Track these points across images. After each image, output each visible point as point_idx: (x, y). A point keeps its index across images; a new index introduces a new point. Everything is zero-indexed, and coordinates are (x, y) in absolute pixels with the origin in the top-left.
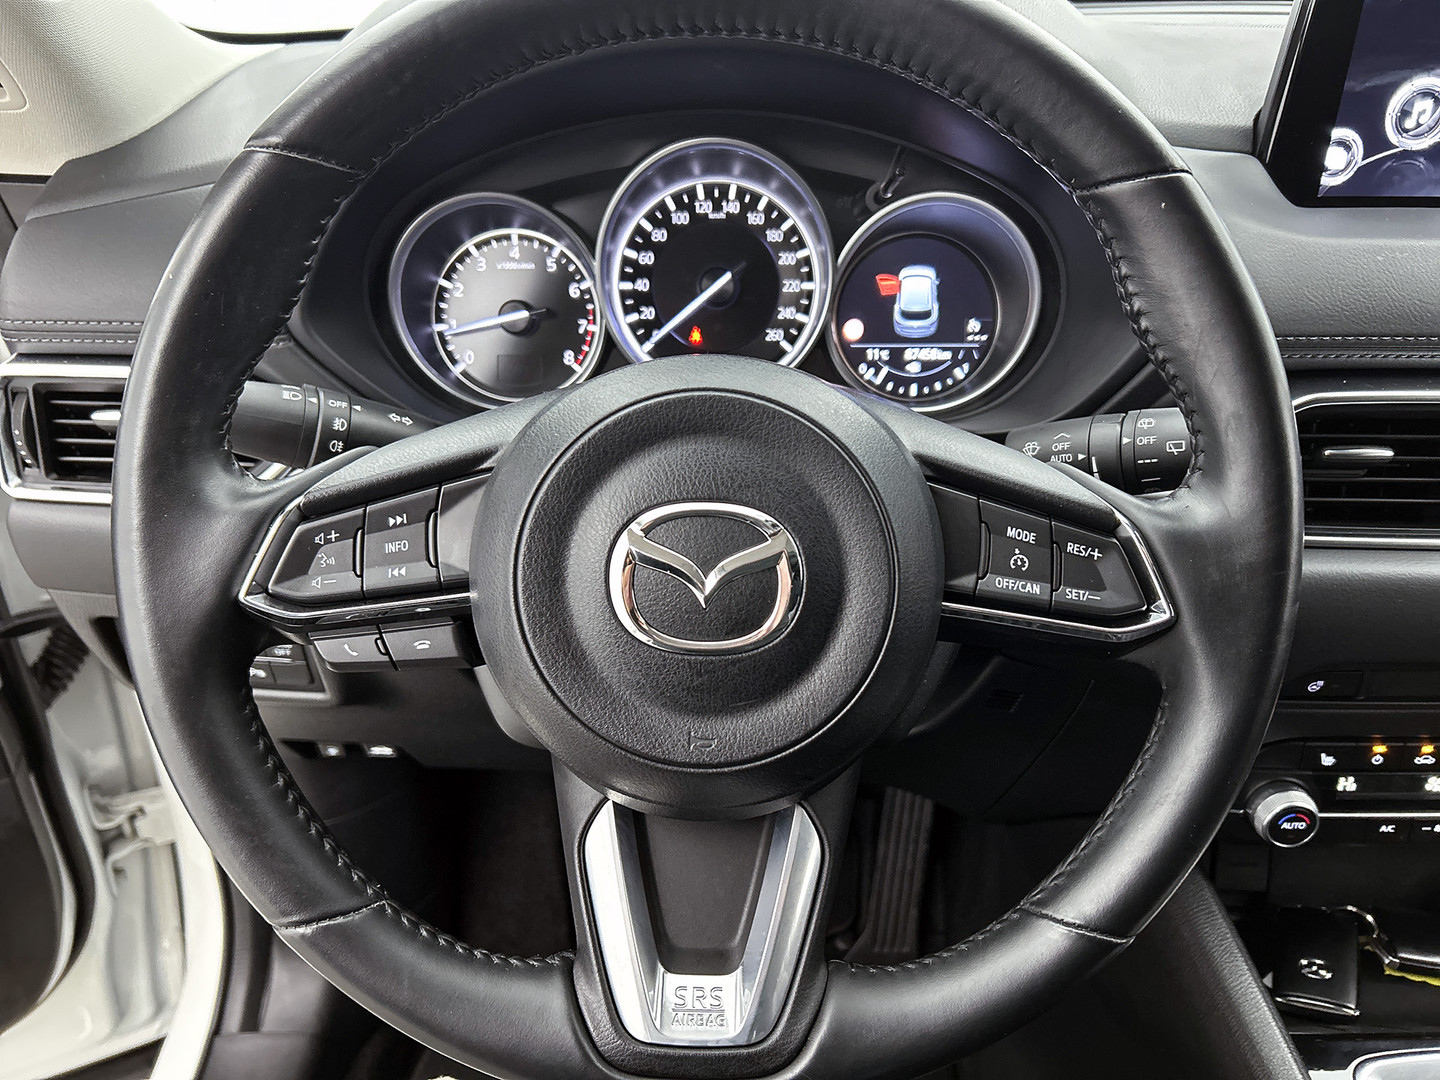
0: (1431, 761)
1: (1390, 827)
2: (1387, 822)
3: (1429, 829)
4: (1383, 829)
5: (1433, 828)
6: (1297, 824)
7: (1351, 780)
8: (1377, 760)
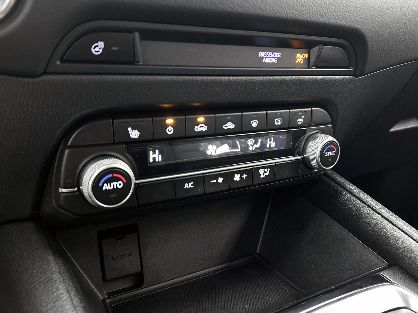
0: (204, 128)
1: (190, 184)
2: (188, 180)
3: (215, 181)
4: (187, 186)
5: (217, 180)
6: (115, 183)
7: (157, 151)
8: (170, 130)
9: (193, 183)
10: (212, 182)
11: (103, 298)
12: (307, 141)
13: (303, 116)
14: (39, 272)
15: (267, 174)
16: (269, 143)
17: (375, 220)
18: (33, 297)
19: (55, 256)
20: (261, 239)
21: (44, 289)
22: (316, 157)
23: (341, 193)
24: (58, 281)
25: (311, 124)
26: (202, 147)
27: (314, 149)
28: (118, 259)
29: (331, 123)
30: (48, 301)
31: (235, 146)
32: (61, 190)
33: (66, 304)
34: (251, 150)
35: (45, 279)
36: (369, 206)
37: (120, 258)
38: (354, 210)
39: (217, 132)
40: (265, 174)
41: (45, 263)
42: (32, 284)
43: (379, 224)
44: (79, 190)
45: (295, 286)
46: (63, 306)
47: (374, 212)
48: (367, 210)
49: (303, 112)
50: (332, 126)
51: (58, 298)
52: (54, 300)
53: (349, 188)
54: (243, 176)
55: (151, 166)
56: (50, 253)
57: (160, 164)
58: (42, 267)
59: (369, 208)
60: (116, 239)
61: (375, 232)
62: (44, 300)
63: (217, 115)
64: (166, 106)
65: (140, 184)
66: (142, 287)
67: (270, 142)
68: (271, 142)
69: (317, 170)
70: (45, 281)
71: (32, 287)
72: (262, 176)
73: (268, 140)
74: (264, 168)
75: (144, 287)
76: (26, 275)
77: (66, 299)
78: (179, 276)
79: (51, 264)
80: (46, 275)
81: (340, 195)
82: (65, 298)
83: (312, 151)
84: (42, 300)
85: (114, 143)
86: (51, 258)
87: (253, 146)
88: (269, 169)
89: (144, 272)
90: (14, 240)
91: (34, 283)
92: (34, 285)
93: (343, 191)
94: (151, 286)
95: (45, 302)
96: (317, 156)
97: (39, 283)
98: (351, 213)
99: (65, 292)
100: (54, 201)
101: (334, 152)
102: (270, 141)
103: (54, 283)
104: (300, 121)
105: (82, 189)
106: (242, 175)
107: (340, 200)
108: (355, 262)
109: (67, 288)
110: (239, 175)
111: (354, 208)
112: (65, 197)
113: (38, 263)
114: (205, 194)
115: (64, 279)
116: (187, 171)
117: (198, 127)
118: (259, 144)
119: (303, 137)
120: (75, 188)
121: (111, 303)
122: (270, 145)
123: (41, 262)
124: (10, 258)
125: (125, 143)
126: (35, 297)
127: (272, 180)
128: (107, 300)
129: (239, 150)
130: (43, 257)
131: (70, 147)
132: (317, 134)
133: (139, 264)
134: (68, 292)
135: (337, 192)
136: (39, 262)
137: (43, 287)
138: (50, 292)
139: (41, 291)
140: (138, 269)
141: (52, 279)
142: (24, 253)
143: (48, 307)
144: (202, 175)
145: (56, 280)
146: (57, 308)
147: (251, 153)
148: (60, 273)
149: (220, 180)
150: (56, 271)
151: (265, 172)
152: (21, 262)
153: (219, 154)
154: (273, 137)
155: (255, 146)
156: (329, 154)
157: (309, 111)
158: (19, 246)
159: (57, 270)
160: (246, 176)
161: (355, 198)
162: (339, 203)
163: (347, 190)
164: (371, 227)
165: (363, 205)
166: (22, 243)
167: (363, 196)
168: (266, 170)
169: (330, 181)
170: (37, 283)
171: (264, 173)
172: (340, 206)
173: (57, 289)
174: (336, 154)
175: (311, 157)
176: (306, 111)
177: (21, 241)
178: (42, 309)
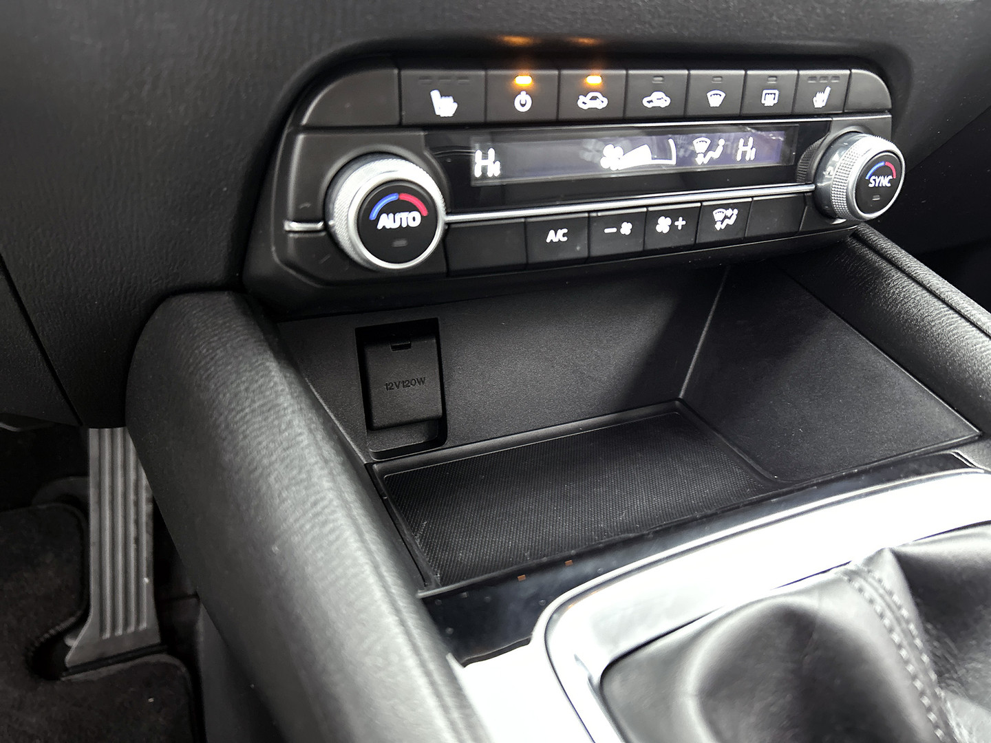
0: (601, 103)
1: (561, 232)
2: (556, 225)
3: (614, 230)
4: (552, 237)
5: (619, 228)
6: (404, 215)
7: (491, 152)
8: (523, 104)
9: (565, 231)
10: (607, 231)
11: (366, 461)
12: (830, 151)
13: (828, 89)
14: (251, 389)
15: (731, 222)
16: (741, 148)
17: (963, 337)
18: (241, 437)
19: (279, 363)
20: (690, 371)
21: (264, 423)
22: (847, 189)
23: (888, 278)
24: (290, 410)
25: (843, 111)
26: (590, 151)
27: (843, 168)
28: (398, 387)
29: (890, 111)
30: (272, 446)
31: (664, 152)
32: (289, 226)
33: (309, 453)
34: (700, 163)
35: (263, 405)
36: (951, 307)
37: (401, 385)
38: (914, 316)
39: (630, 114)
40: (727, 221)
41: (261, 374)
42: (237, 413)
43: (973, 346)
44: (327, 227)
45: (759, 469)
46: (302, 458)
47: (963, 320)
48: (945, 315)
49: (830, 78)
50: (892, 117)
51: (292, 443)
52: (285, 444)
53: (909, 267)
54: (676, 223)
55: (478, 185)
56: (269, 355)
57: (497, 182)
58: (257, 381)
59: (951, 312)
60: (394, 348)
61: (960, 365)
62: (264, 444)
63: (631, 72)
64: (518, 40)
65: (453, 226)
66: (444, 446)
67: (745, 149)
68: (747, 149)
69: (845, 220)
70: (265, 409)
71: (238, 417)
72: (718, 226)
73: (742, 141)
74: (726, 207)
75: (447, 446)
76: (224, 395)
77: (309, 445)
78: (517, 431)
79: (274, 376)
80: (264, 397)
81: (885, 281)
82: (306, 442)
83: (838, 174)
84: (260, 443)
85: (400, 126)
86: (273, 366)
87: (705, 155)
88: (736, 211)
89: (448, 417)
90: (195, 326)
91: (242, 410)
92: (242, 414)
93: (893, 271)
94: (462, 445)
95: (267, 447)
96: (850, 187)
97: (253, 411)
98: (907, 320)
99: (306, 432)
100: (273, 249)
101: (890, 177)
102: (745, 145)
103: (282, 412)
104: (820, 101)
105: (333, 226)
106: (674, 219)
107: (883, 292)
108: (900, 426)
109: (308, 426)
110: (668, 221)
111: (915, 311)
112: (297, 241)
113: (248, 374)
114: (589, 259)
115: (301, 409)
116: (553, 203)
117: (587, 99)
118: (719, 150)
119: (821, 140)
120: (317, 221)
121: (383, 472)
122: (744, 154)
123: (253, 373)
124: (191, 361)
125: (424, 127)
126: (245, 437)
127: (740, 236)
128: (375, 466)
129: (673, 162)
130: (257, 361)
131: (308, 129)
132: (853, 134)
133: (440, 400)
134: (311, 431)
135: (878, 273)
136: (250, 371)
137: (260, 418)
138: (276, 430)
139: (256, 426)
140: (437, 410)
141: (278, 405)
142: (218, 351)
143: (274, 458)
144: (586, 215)
145: (285, 409)
146: (291, 461)
147: (699, 170)
148: (292, 394)
149: (626, 228)
150: (282, 390)
151: (726, 217)
152: (212, 369)
153: (629, 169)
154: (753, 135)
155: (711, 154)
156: (877, 181)
157: (844, 75)
158: (207, 339)
159: (287, 390)
160: (684, 223)
161: (920, 289)
162: (881, 299)
163: (903, 271)
164: (950, 353)
165: (938, 304)
166: (212, 333)
167: (940, 286)
168: (729, 212)
169: (865, 250)
170: (247, 410)
171: (723, 219)
172: (882, 305)
173: (289, 424)
174: (894, 183)
175: (833, 189)
176: (836, 77)
177: (210, 330)
178: (261, 461)
